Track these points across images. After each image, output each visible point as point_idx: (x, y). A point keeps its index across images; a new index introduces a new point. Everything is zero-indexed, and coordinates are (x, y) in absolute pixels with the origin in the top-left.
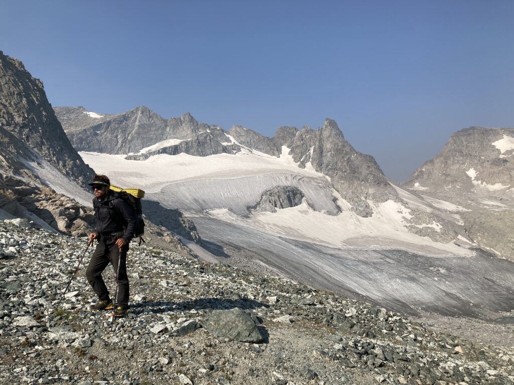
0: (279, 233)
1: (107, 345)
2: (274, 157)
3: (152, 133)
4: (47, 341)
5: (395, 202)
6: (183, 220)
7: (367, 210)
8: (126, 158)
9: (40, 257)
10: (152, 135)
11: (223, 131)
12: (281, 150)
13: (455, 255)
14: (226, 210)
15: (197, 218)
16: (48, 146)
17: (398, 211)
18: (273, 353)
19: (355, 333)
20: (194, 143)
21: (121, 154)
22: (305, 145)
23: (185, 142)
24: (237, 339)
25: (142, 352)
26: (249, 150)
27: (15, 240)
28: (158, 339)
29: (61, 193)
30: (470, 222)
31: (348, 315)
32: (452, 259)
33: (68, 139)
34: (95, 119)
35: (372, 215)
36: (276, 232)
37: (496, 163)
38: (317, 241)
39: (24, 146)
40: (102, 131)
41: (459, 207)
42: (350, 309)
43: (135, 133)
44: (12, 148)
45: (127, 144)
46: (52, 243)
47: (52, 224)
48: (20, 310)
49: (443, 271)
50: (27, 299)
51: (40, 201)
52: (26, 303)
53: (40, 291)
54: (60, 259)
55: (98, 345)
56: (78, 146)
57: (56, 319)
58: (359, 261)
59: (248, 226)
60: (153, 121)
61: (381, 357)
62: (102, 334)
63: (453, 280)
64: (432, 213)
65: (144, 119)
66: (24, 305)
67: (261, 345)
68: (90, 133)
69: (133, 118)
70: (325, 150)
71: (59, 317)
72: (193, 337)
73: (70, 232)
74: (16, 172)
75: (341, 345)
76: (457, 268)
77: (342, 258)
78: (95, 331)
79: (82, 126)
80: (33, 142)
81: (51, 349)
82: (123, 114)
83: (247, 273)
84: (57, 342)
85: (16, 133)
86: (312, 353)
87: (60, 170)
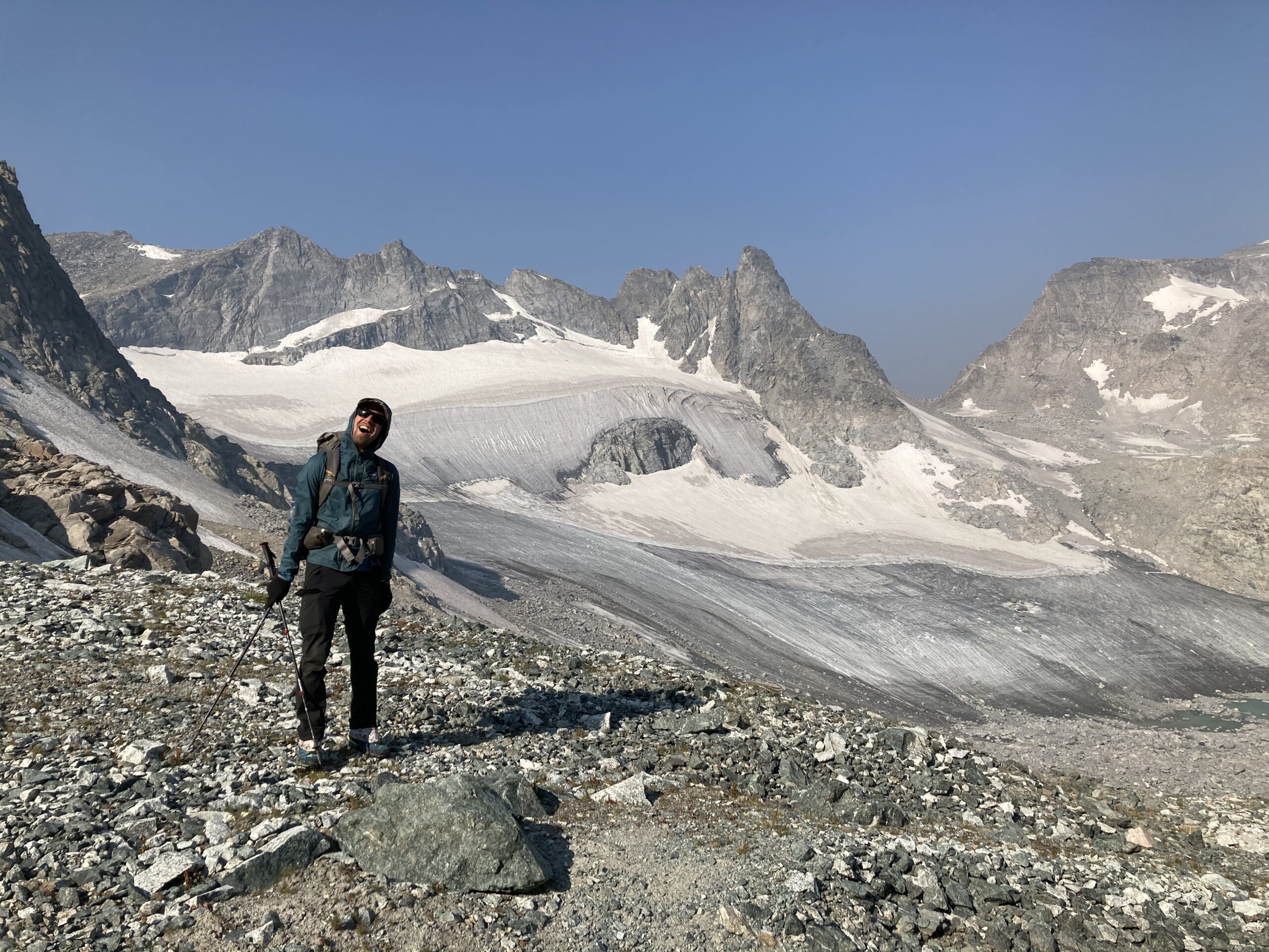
0: (640, 535)
2: (619, 346)
3: (309, 295)
5: (917, 447)
7: (850, 470)
8: (245, 361)
10: (309, 299)
11: (488, 284)
12: (636, 328)
13: (1060, 570)
14: (505, 483)
15: (431, 504)
16: (38, 336)
17: (924, 471)
18: (582, 927)
19: (847, 816)
20: (415, 318)
21: (233, 350)
22: (696, 316)
23: (393, 314)
24: (460, 885)
26: (556, 331)
28: (152, 919)
29: (74, 453)
30: (1095, 490)
31: (821, 757)
32: (1054, 579)
33: (90, 317)
34: (161, 262)
35: (863, 481)
36: (632, 533)
37: (1152, 345)
38: (730, 549)
40: (181, 294)
41: (1069, 453)
42: (826, 738)
43: (266, 296)
45: (247, 323)
47: (52, 533)
49: (1034, 610)
51: (17, 474)
56: (118, 334)
58: (835, 593)
59: (560, 520)
60: (309, 265)
61: (937, 899)
63: (1057, 630)
64: (1006, 472)
65: (287, 260)
67: (543, 896)
68: (149, 300)
69: (260, 257)
70: (743, 326)
73: (102, 552)
75: (810, 877)
76: (1067, 602)
77: (792, 589)
79: (127, 280)
82: (232, 249)
83: (530, 646)
86: (714, 915)
87: (72, 396)
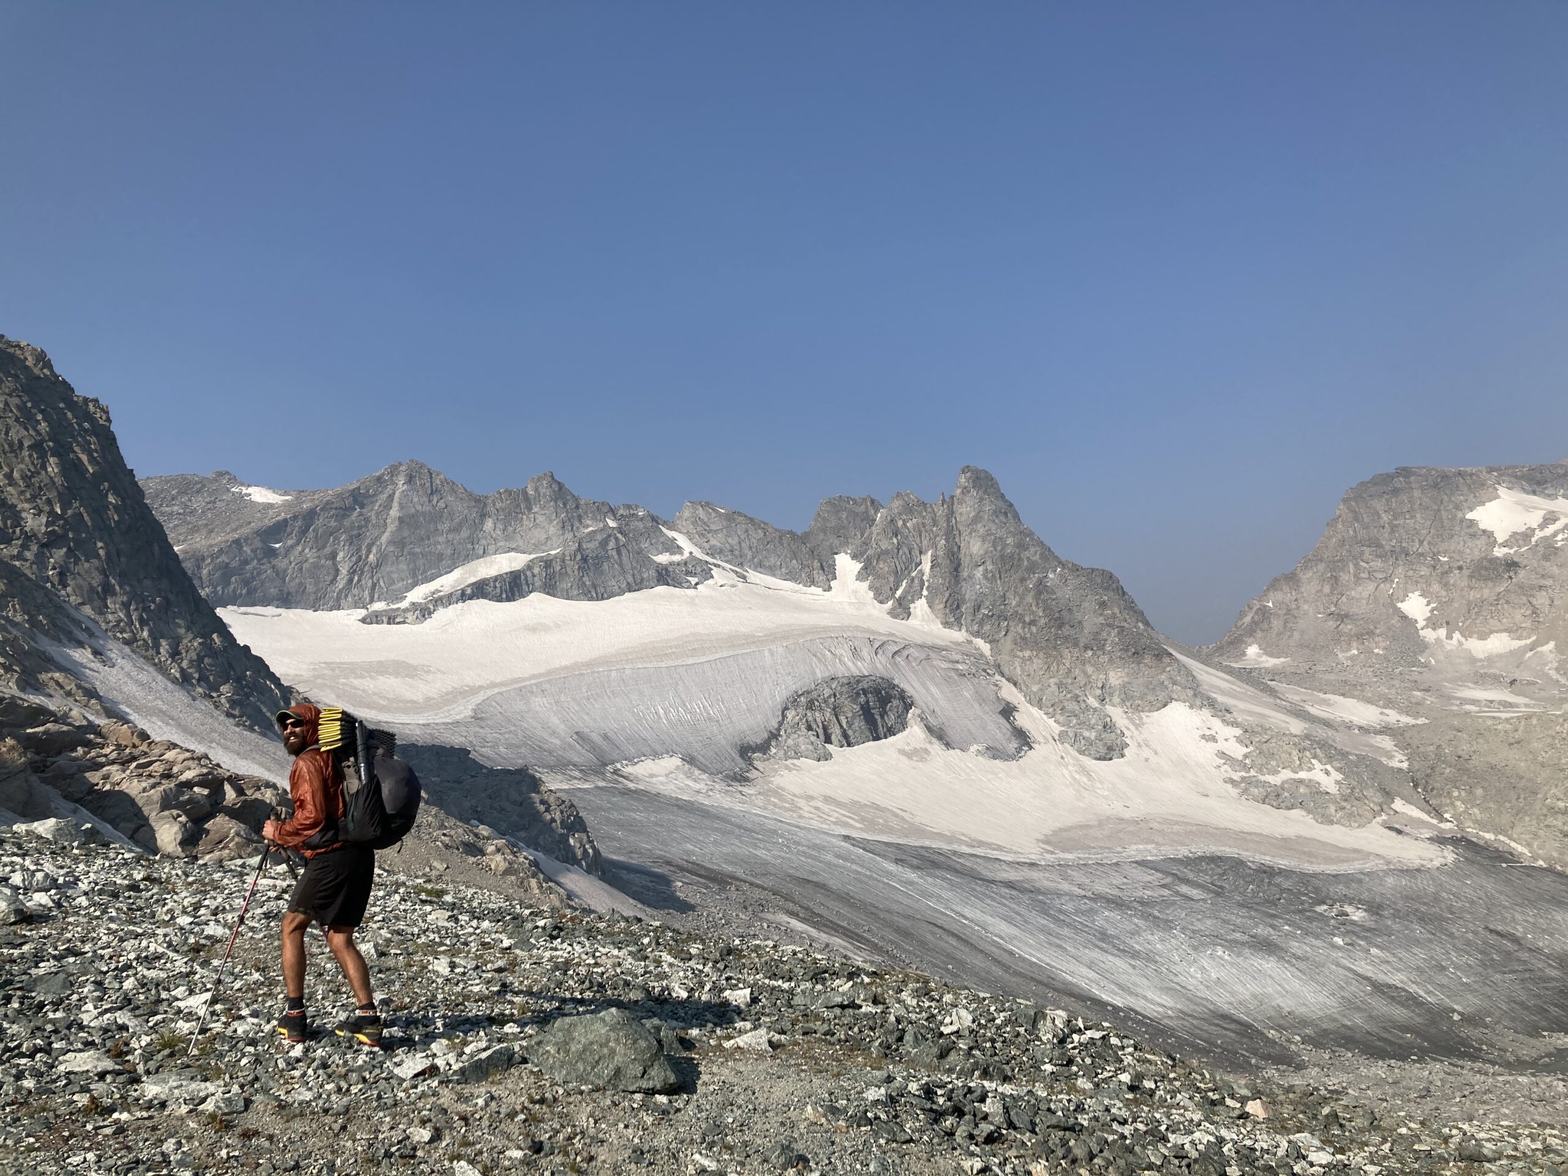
0: (846, 825)
1: (282, 1106)
2: (813, 589)
3: (441, 539)
4: (141, 1102)
5: (1191, 707)
6: (542, 802)
7: (1109, 738)
8: (363, 621)
9: (114, 914)
10: (441, 544)
11: (654, 519)
12: (833, 566)
13: (1388, 863)
14: (676, 761)
15: (585, 790)
16: (125, 599)
17: (1203, 737)
18: (702, 1115)
19: (951, 1070)
20: (568, 562)
21: (349, 608)
22: (906, 550)
23: (541, 559)
24: (615, 1087)
25: (369, 1119)
26: (736, 573)
27: (47, 876)
28: (411, 1091)
29: (165, 738)
30: (1426, 757)
31: (946, 1030)
32: (1381, 874)
33: (184, 573)
34: (270, 506)
35: (1126, 751)
36: (835, 823)
37: (1483, 572)
38: (961, 842)
39: (50, 601)
40: (290, 542)
41: (1387, 711)
42: (955, 1014)
43: (390, 542)
44: (15, 611)
45: (367, 575)
46: (144, 879)
48: (72, 1038)
49: (1357, 915)
50: (89, 1015)
51: (102, 765)
52: (85, 1023)
53: (118, 994)
54: (167, 918)
55: (261, 1108)
56: (215, 592)
57: (160, 1057)
58: (1097, 897)
59: (745, 807)
60: (442, 504)
61: (999, 1119)
62: (271, 1084)
63: (1391, 942)
64: (1307, 737)
65: (416, 500)
66: (81, 1027)
67: (674, 1096)
68: (252, 551)
69: (384, 496)
70: (965, 561)
71: (167, 1052)
72: (501, 1083)
74: (28, 682)
75: (885, 1092)
76: (1401, 903)
77: (1044, 894)
78: (256, 1079)
79: (228, 529)
80: (80, 587)
81: (151, 1118)
82: (351, 488)
84: (163, 1105)
85: (28, 564)
86: (803, 1111)
87: (161, 669)
